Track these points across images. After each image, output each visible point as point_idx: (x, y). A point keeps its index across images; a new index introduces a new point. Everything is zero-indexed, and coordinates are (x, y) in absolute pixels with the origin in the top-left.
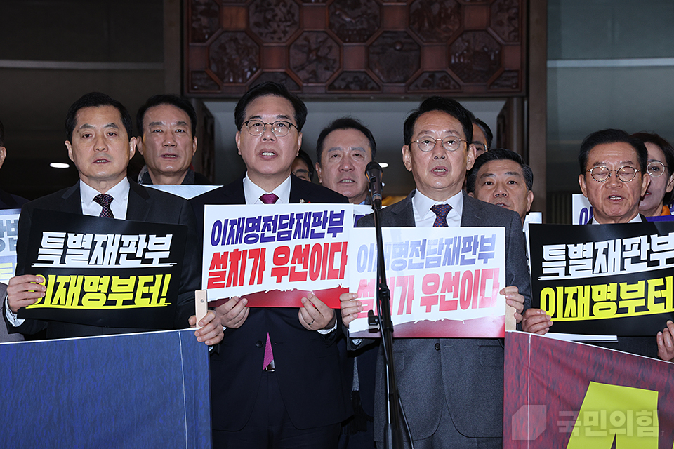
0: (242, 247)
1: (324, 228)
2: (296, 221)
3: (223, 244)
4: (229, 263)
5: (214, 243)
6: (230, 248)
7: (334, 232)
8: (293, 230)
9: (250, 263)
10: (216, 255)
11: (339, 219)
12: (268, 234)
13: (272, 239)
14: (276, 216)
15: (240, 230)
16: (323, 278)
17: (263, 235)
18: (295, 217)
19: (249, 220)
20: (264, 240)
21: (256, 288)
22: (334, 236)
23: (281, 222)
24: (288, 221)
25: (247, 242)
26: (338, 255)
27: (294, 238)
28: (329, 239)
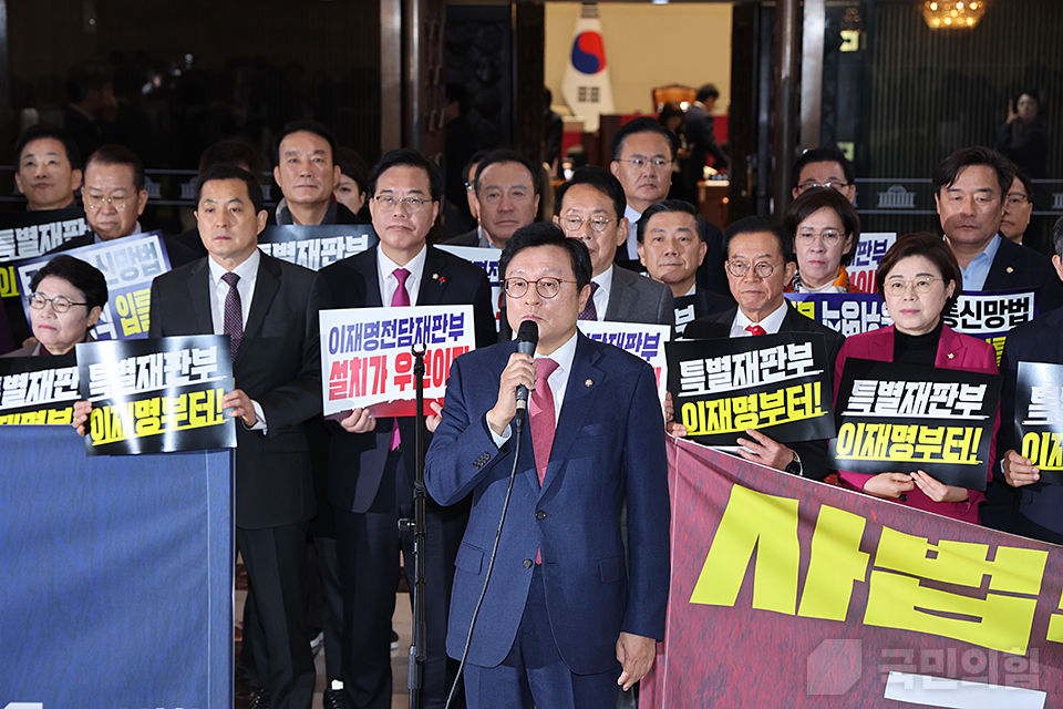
0: (362, 354)
1: (444, 332)
3: (342, 352)
4: (349, 372)
5: (333, 351)
6: (350, 356)
7: (455, 335)
8: (414, 335)
10: (336, 364)
11: (459, 323)
12: (388, 340)
13: (392, 345)
14: (396, 320)
15: (359, 337)
17: (382, 341)
18: (415, 321)
19: (368, 325)
20: (385, 346)
22: (456, 340)
23: (400, 326)
24: (408, 326)
25: (367, 349)
27: (415, 343)
28: (450, 343)
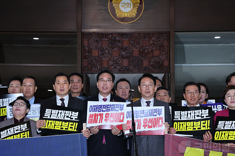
0: (97, 113)
1: (118, 109)
2: (111, 106)
3: (92, 112)
4: (94, 117)
5: (90, 111)
6: (94, 113)
7: (121, 110)
8: (111, 109)
9: (99, 117)
10: (91, 114)
11: (122, 106)
12: (104, 110)
13: (105, 111)
14: (106, 105)
15: (97, 108)
16: (118, 122)
17: (103, 110)
18: (111, 105)
19: (99, 106)
20: (103, 111)
21: (100, 124)
22: (121, 111)
23: (107, 106)
24: (109, 106)
25: (99, 111)
26: (122, 116)
27: (111, 111)
28: (120, 111)
